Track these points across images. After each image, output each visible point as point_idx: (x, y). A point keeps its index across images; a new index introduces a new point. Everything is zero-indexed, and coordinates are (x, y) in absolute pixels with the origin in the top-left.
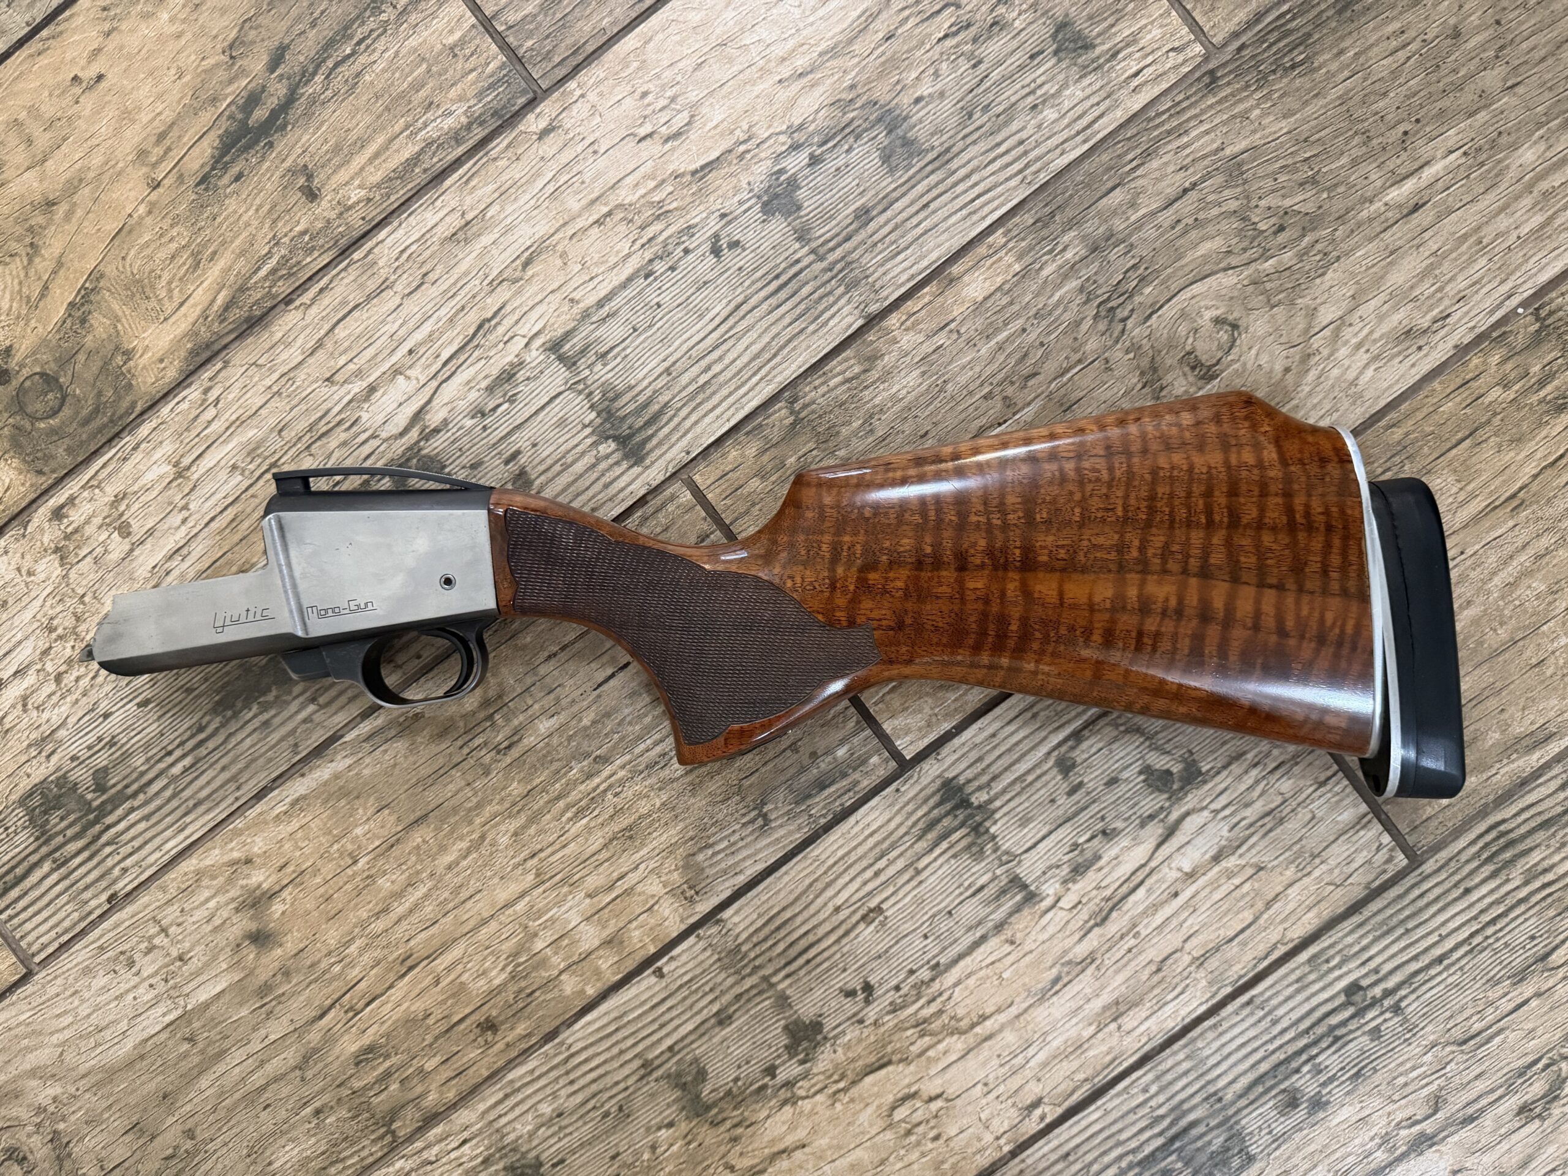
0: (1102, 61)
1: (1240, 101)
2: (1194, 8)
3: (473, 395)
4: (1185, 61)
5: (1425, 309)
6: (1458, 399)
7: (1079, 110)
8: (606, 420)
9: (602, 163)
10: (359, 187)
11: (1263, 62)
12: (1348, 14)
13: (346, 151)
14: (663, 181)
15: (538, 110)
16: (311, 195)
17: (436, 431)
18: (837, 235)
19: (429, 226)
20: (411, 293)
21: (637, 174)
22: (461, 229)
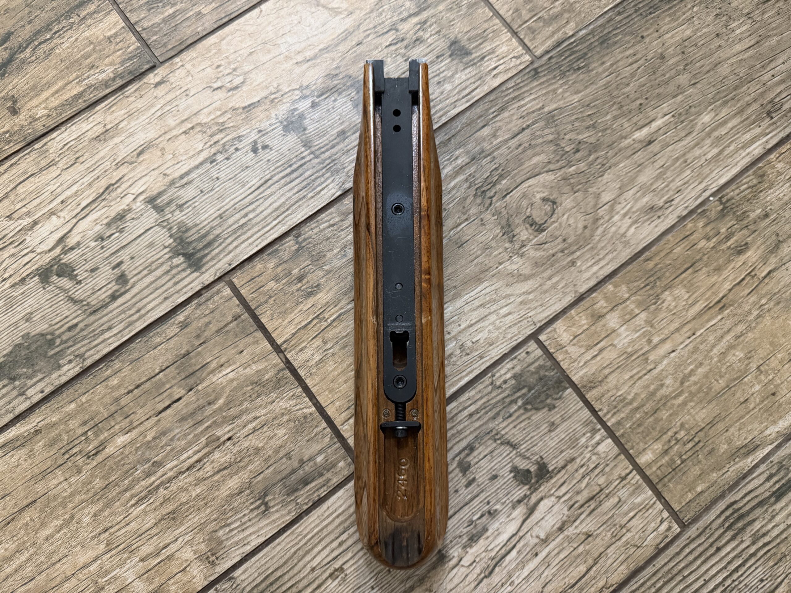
0: (475, 61)
1: (552, 84)
2: (525, 38)
3: (98, 228)
4: (520, 64)
5: (659, 196)
6: (683, 246)
7: (464, 85)
8: (179, 244)
9: (191, 101)
10: (44, 108)
11: (562, 66)
12: (606, 45)
13: (39, 89)
14: (226, 112)
15: (156, 72)
16: (14, 111)
17: (72, 248)
18: (327, 145)
19: (83, 131)
20: (67, 168)
21: (211, 108)
22: (102, 134)
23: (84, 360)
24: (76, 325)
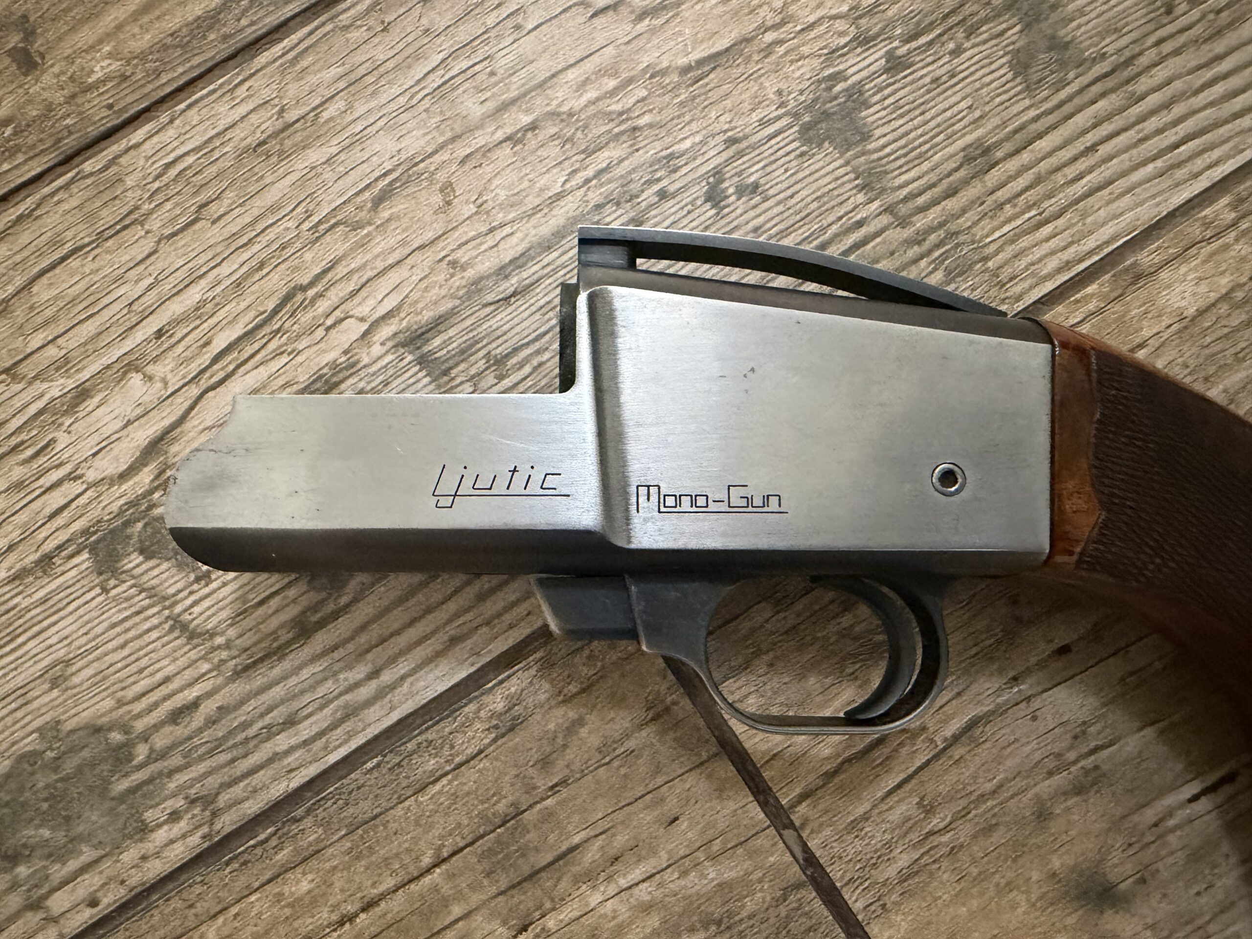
9: (528, 45)
10: (110, 56)
14: (630, 81)
16: (28, 62)
18: (934, 185)
19: (222, 125)
20: (174, 234)
21: (589, 66)
22: (275, 134)
23: (215, 815)
24: (195, 704)
